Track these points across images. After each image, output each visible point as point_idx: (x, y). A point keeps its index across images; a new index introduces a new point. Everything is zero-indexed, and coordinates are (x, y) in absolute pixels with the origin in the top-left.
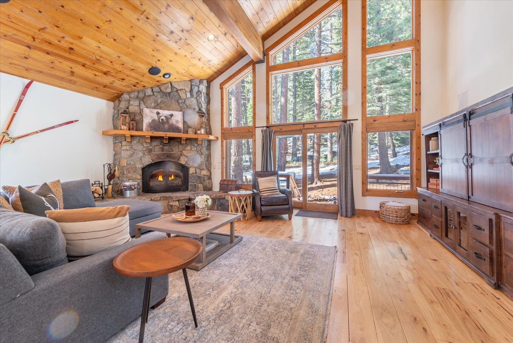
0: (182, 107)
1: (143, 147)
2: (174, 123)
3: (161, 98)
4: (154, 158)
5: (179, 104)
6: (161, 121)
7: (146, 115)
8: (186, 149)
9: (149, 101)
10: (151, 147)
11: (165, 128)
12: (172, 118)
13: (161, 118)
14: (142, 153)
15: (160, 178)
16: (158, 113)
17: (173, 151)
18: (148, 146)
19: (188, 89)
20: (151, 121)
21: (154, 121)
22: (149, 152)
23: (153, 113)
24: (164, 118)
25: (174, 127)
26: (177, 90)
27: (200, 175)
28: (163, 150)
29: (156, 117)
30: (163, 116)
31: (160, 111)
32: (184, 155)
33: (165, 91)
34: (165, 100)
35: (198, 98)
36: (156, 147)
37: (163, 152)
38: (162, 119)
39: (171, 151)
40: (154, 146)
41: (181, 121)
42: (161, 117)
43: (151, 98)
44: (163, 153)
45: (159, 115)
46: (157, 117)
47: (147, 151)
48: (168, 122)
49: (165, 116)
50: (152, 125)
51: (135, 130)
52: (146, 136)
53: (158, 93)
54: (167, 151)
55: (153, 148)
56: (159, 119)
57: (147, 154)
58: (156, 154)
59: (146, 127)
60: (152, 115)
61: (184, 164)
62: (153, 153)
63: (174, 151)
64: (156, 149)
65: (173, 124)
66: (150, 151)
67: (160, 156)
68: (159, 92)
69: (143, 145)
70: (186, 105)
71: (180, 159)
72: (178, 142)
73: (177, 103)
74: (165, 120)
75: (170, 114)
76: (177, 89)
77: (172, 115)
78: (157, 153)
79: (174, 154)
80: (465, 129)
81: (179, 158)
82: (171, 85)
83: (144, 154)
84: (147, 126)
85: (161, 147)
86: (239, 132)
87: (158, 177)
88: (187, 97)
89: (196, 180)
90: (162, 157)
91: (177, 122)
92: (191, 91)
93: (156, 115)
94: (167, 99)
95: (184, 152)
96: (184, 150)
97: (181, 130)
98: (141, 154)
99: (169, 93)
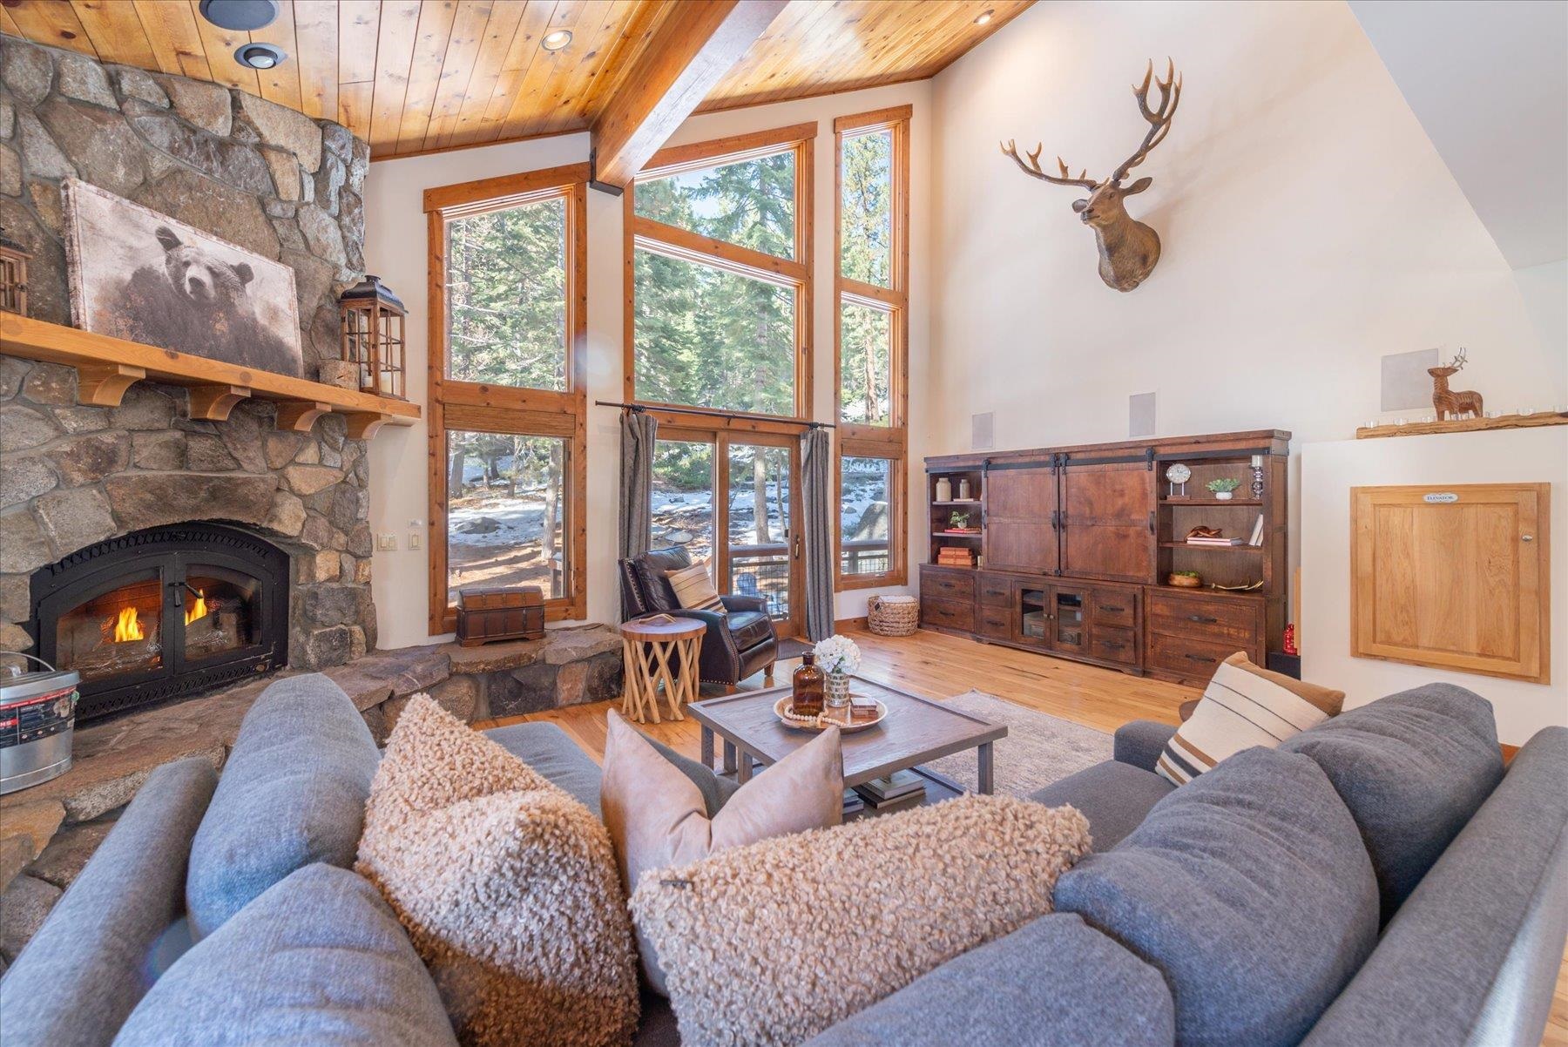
0: (285, 244)
1: (51, 433)
2: (262, 320)
3: (173, 150)
4: (129, 508)
5: (270, 220)
6: (188, 287)
7: (92, 227)
8: (300, 459)
9: (96, 144)
10: (108, 438)
11: (214, 336)
12: (249, 287)
13: (191, 272)
14: (52, 473)
15: (128, 627)
16: (169, 241)
17: (240, 467)
18: (92, 427)
19: (310, 162)
20: (127, 276)
21: (144, 276)
22: (96, 468)
23: (137, 226)
24: (206, 278)
25: (261, 337)
26: (262, 147)
27: (353, 586)
28: (182, 456)
29: (158, 261)
30: (197, 262)
31: (182, 231)
32: (292, 491)
33: (200, 123)
34: (195, 169)
35: (346, 220)
36: (139, 440)
37: (180, 468)
38: (196, 282)
39: (231, 464)
40: (131, 431)
41: (289, 312)
42: (187, 264)
43: (108, 128)
44: (188, 478)
45: (174, 252)
46: (163, 258)
47: (86, 461)
48: (226, 304)
49: (210, 269)
50: (140, 302)
51: (24, 310)
52: (122, 371)
53: (158, 119)
54: (205, 466)
55: (123, 447)
56: (178, 276)
57: (78, 478)
58: (145, 481)
59: (97, 307)
60: (134, 243)
61: (295, 533)
62: (119, 472)
63: (245, 466)
64: (145, 453)
65: (254, 320)
66: (102, 462)
67: (171, 491)
68: (158, 112)
69: (49, 418)
70: (304, 236)
71: (278, 511)
72: (260, 421)
73: (258, 211)
74: (212, 293)
75: (236, 264)
76: (260, 135)
77: (244, 273)
78: (148, 474)
79: (246, 482)
80: (1056, 478)
81: (273, 505)
82: (236, 104)
83: (63, 481)
84: (103, 299)
85: (177, 443)
86: (518, 407)
87: (116, 622)
88: (306, 199)
89: (340, 610)
90: (183, 500)
91: (274, 313)
92: (321, 175)
93: (154, 243)
94: (210, 171)
95: (293, 473)
96: (292, 462)
97: (294, 361)
98: (38, 480)
99: (224, 146)
